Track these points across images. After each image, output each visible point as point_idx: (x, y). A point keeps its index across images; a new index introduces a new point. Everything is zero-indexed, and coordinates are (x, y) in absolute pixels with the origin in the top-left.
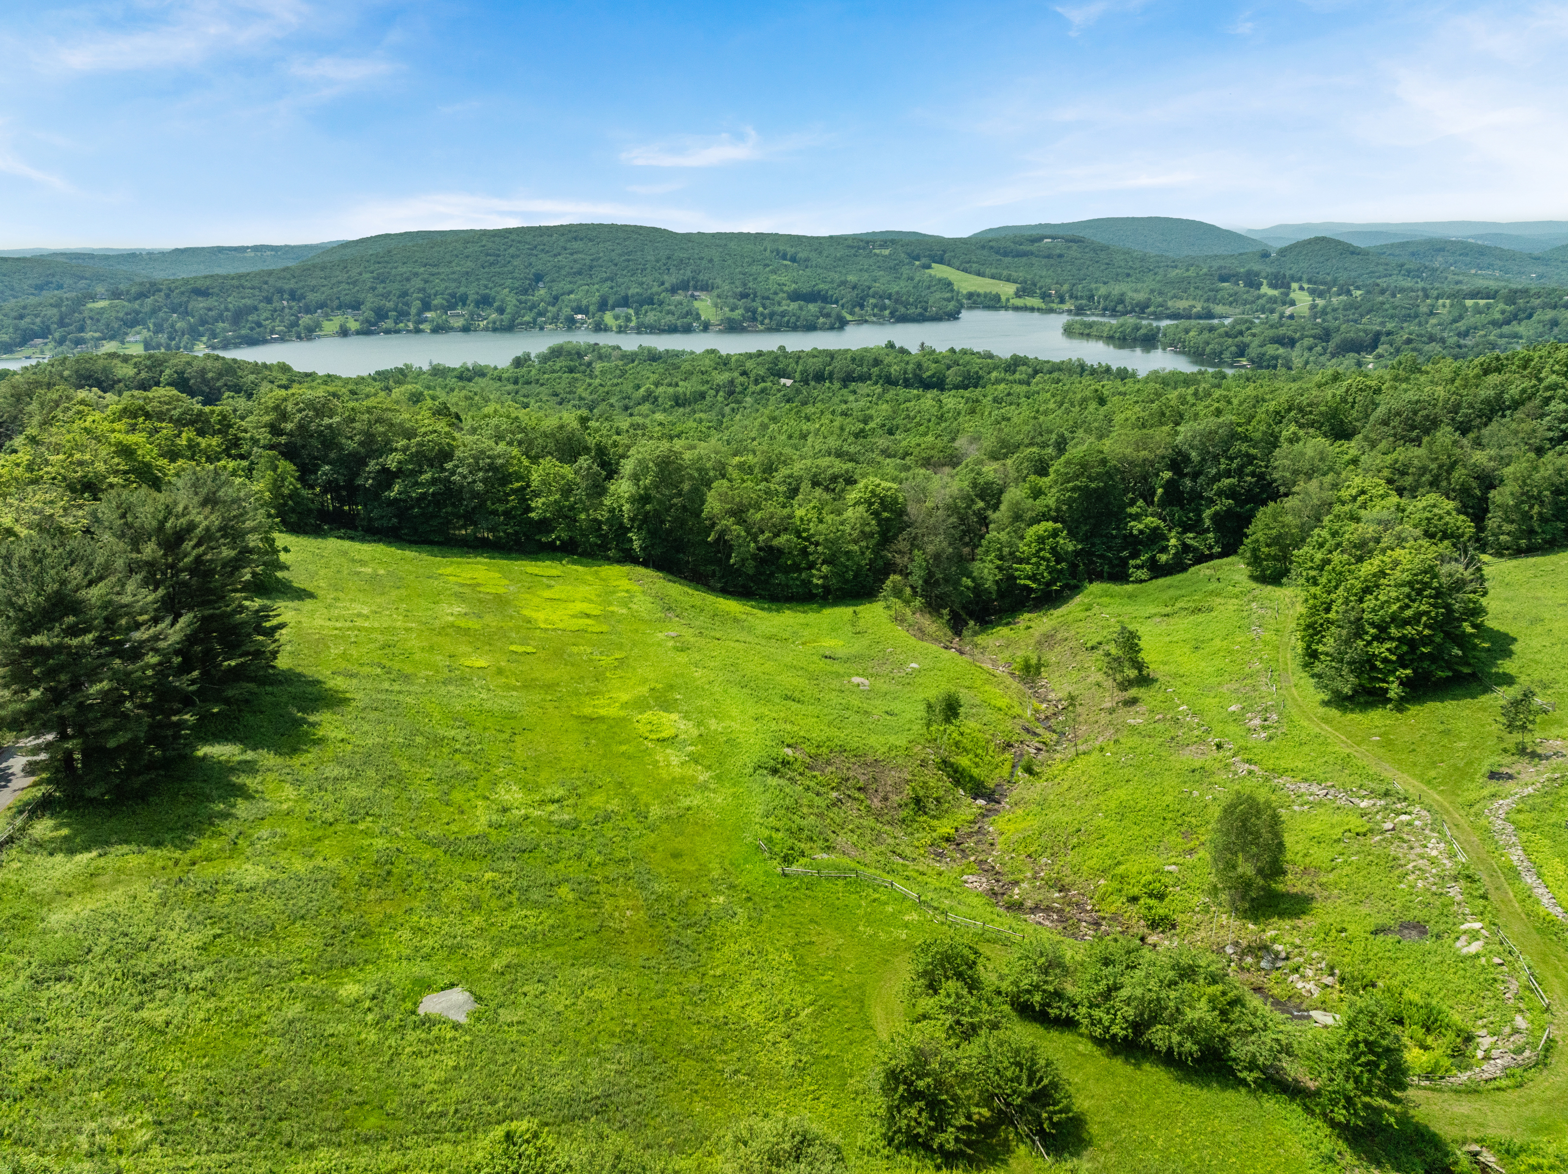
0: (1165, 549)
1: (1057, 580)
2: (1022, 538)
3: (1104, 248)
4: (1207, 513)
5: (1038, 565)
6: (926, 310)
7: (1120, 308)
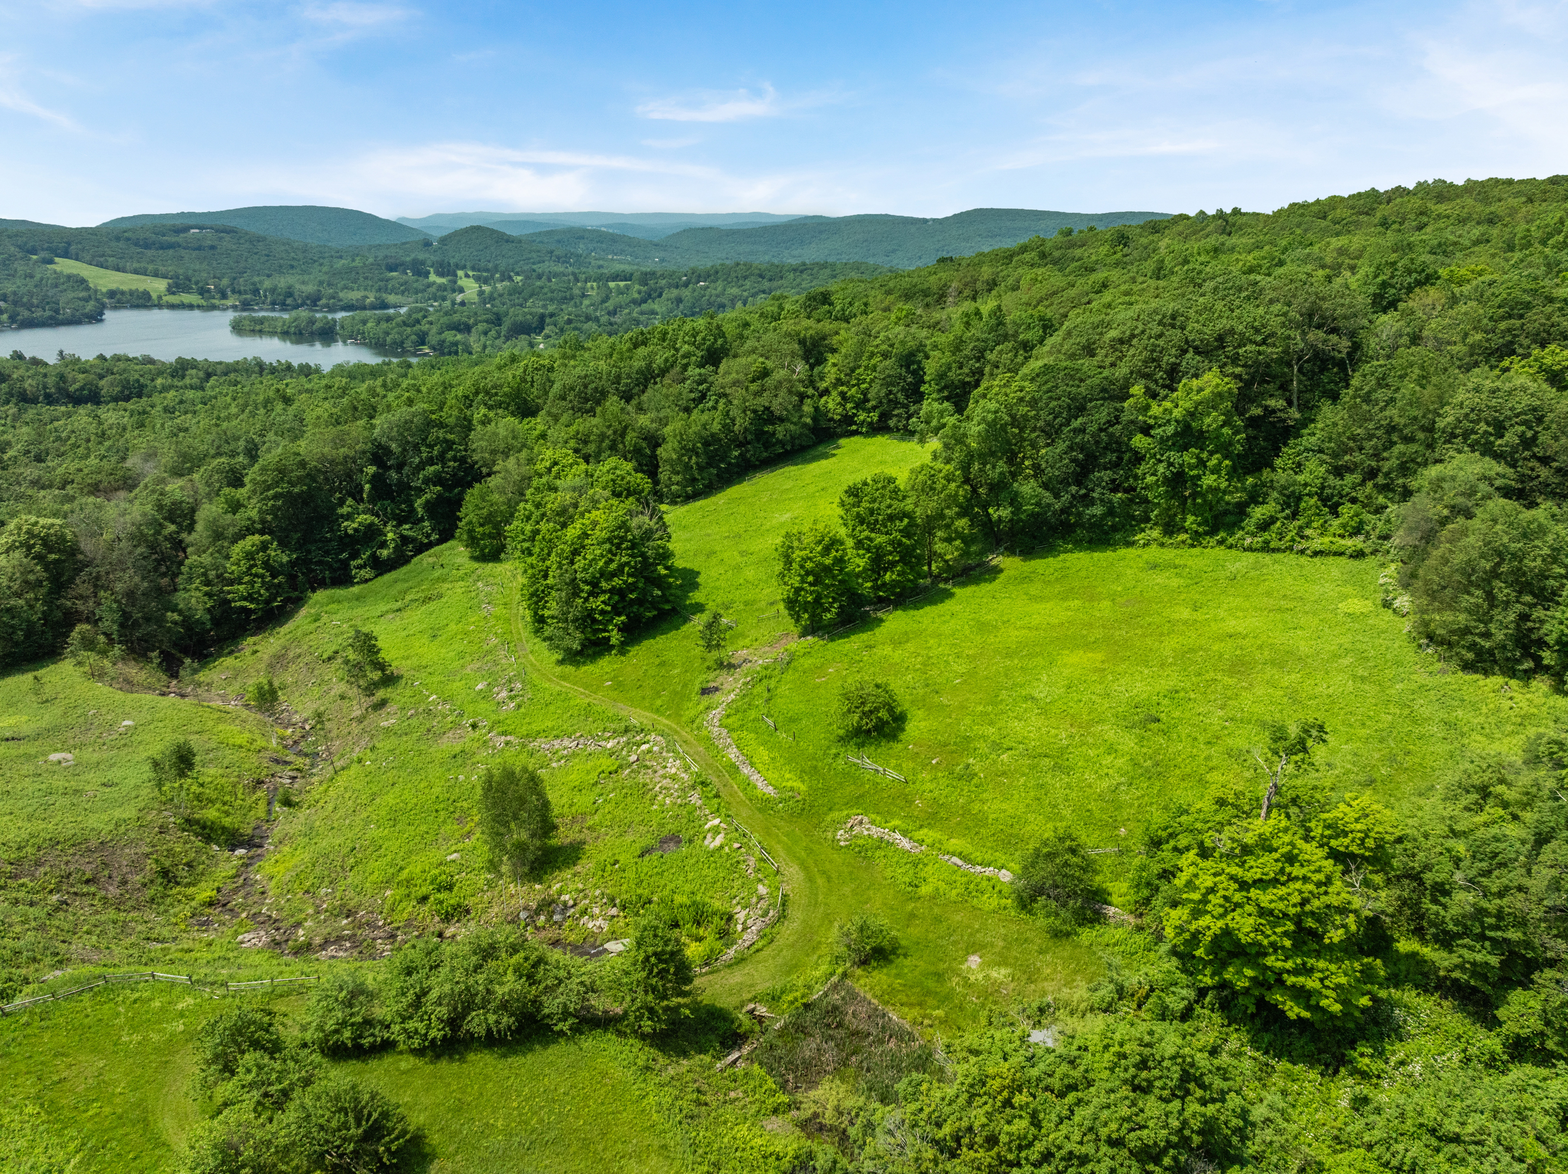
0: (383, 545)
1: (278, 594)
2: (228, 557)
3: (261, 239)
4: (419, 503)
5: (252, 583)
6: (57, 311)
7: (289, 301)
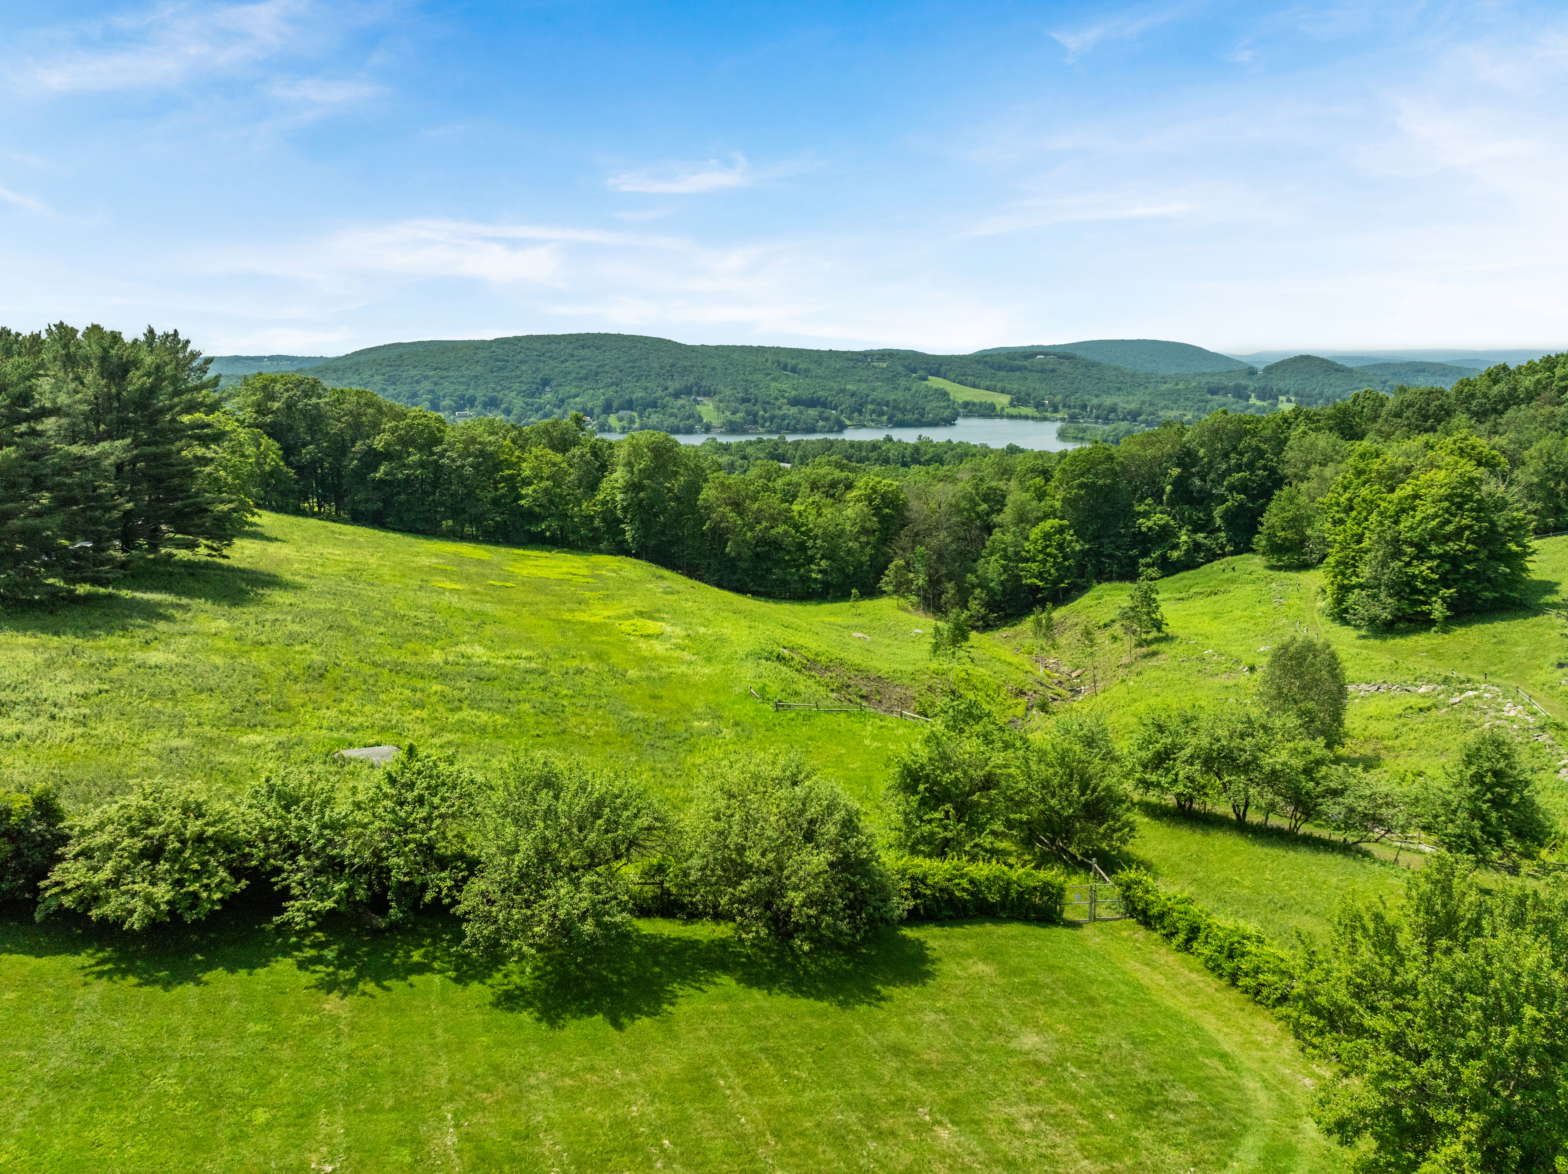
0: (1175, 547)
1: (1066, 577)
2: (1027, 539)
3: (1095, 365)
4: (1218, 511)
5: (1044, 562)
6: (923, 416)
7: (1112, 416)
